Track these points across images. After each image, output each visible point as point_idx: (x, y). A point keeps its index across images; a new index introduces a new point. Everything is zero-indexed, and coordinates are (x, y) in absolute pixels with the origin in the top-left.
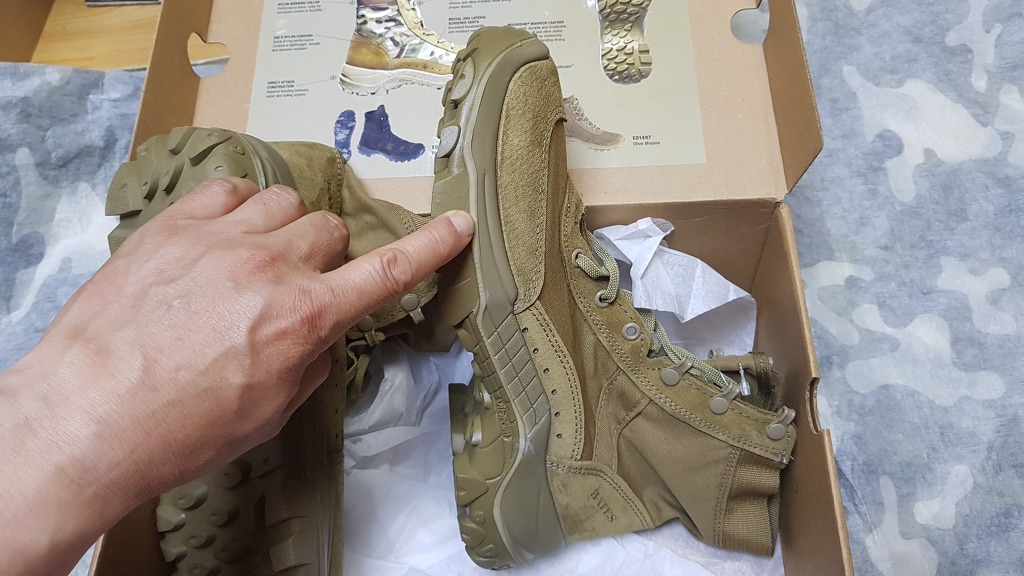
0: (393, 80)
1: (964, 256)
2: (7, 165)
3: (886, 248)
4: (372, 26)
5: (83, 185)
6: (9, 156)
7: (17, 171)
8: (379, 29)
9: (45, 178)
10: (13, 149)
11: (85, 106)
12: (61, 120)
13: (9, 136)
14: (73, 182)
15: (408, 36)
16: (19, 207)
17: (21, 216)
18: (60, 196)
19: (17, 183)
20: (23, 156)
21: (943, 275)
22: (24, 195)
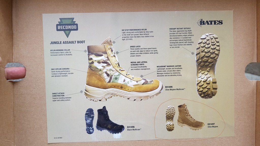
0: (108, 94)
4: (96, 64)
8: (100, 66)
15: (113, 71)
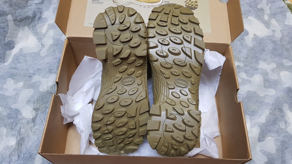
1: (265, 61)
2: (5, 20)
3: (246, 58)
5: (26, 28)
6: (5, 17)
7: (8, 22)
9: (16, 25)
10: (7, 15)
11: (28, 4)
12: (21, 8)
13: (6, 11)
14: (23, 26)
16: (8, 32)
17: (8, 35)
18: (20, 30)
19: (8, 25)
20: (10, 17)
21: (260, 65)
22: (9, 28)
